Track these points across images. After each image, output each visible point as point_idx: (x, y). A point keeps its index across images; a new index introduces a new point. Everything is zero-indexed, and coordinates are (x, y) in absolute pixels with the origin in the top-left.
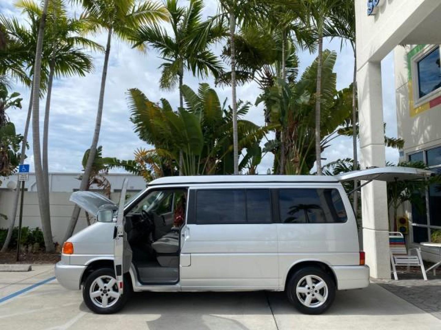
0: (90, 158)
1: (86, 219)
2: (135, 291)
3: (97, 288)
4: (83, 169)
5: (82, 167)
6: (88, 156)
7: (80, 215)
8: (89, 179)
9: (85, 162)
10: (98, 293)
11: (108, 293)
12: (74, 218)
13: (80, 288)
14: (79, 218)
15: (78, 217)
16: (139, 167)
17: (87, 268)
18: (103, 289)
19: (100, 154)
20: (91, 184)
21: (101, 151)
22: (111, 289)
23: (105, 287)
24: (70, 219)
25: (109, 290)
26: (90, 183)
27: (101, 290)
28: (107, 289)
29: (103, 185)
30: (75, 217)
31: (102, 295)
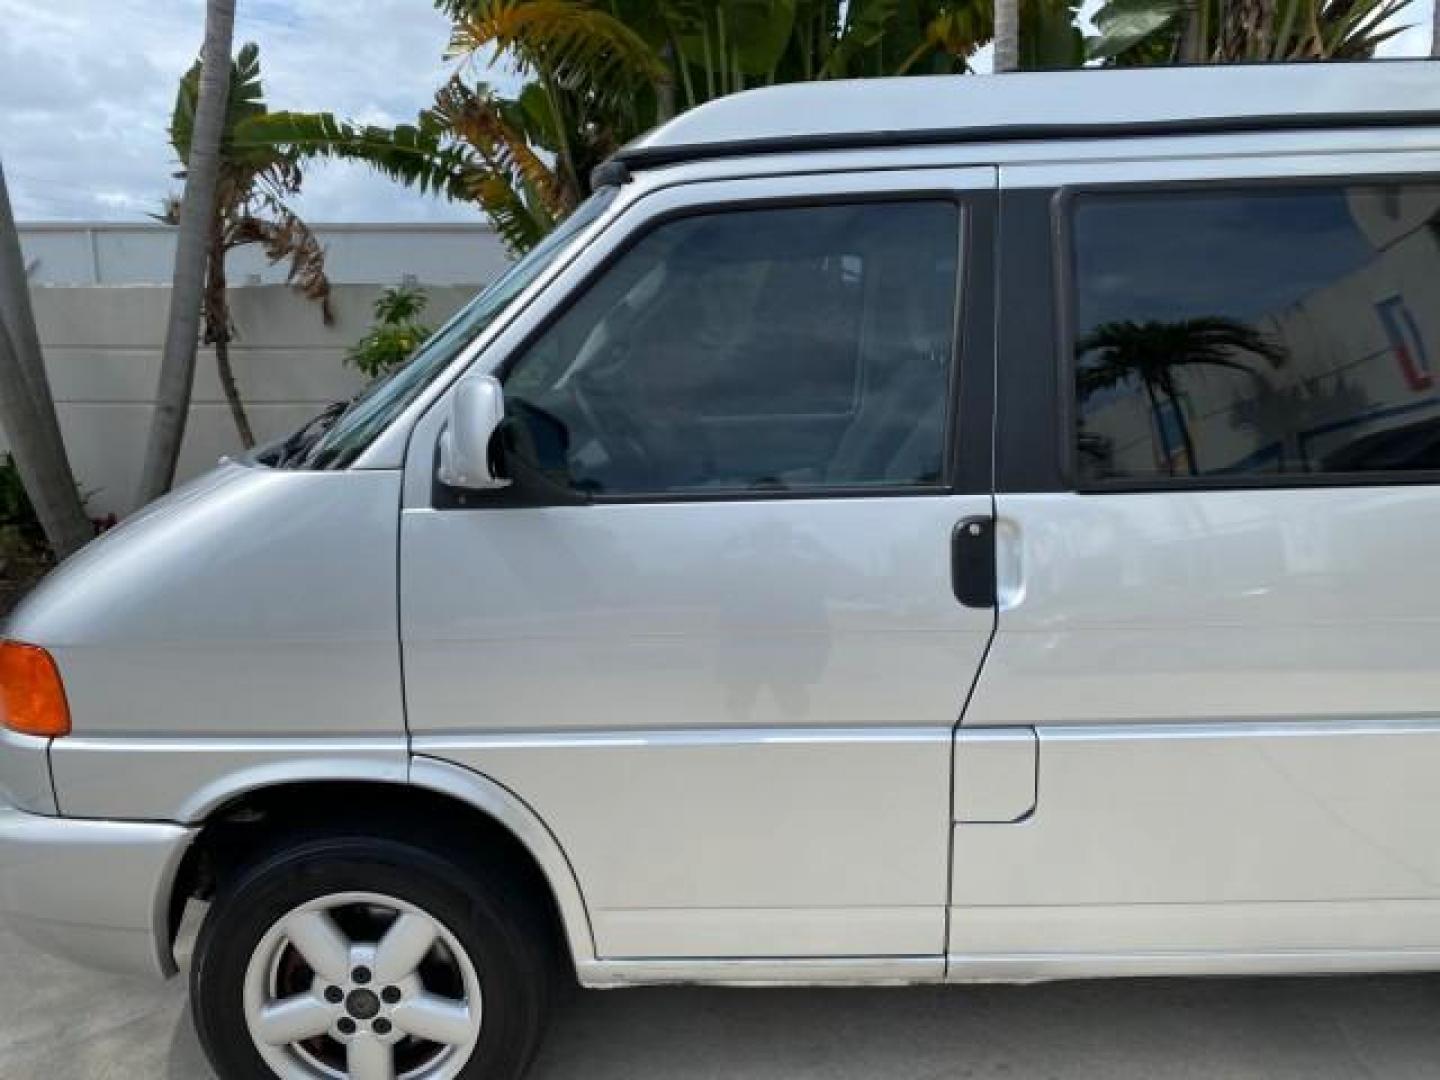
0: (200, 105)
1: (227, 407)
2: (587, 985)
3: (294, 976)
4: (181, 168)
5: (174, 153)
6: (194, 99)
7: (195, 394)
8: (219, 220)
9: (182, 134)
10: (310, 1012)
11: (386, 1011)
12: (169, 410)
13: (171, 967)
14: (192, 407)
15: (186, 399)
16: (451, 156)
17: (199, 838)
18: (348, 986)
19: (256, 90)
20: (231, 245)
21: (256, 71)
22: (410, 986)
23: (362, 974)
24: (151, 408)
25: (392, 995)
26: (226, 241)
27: (333, 994)
28: (376, 986)
29: (290, 248)
30: (175, 403)
31: (347, 1026)
